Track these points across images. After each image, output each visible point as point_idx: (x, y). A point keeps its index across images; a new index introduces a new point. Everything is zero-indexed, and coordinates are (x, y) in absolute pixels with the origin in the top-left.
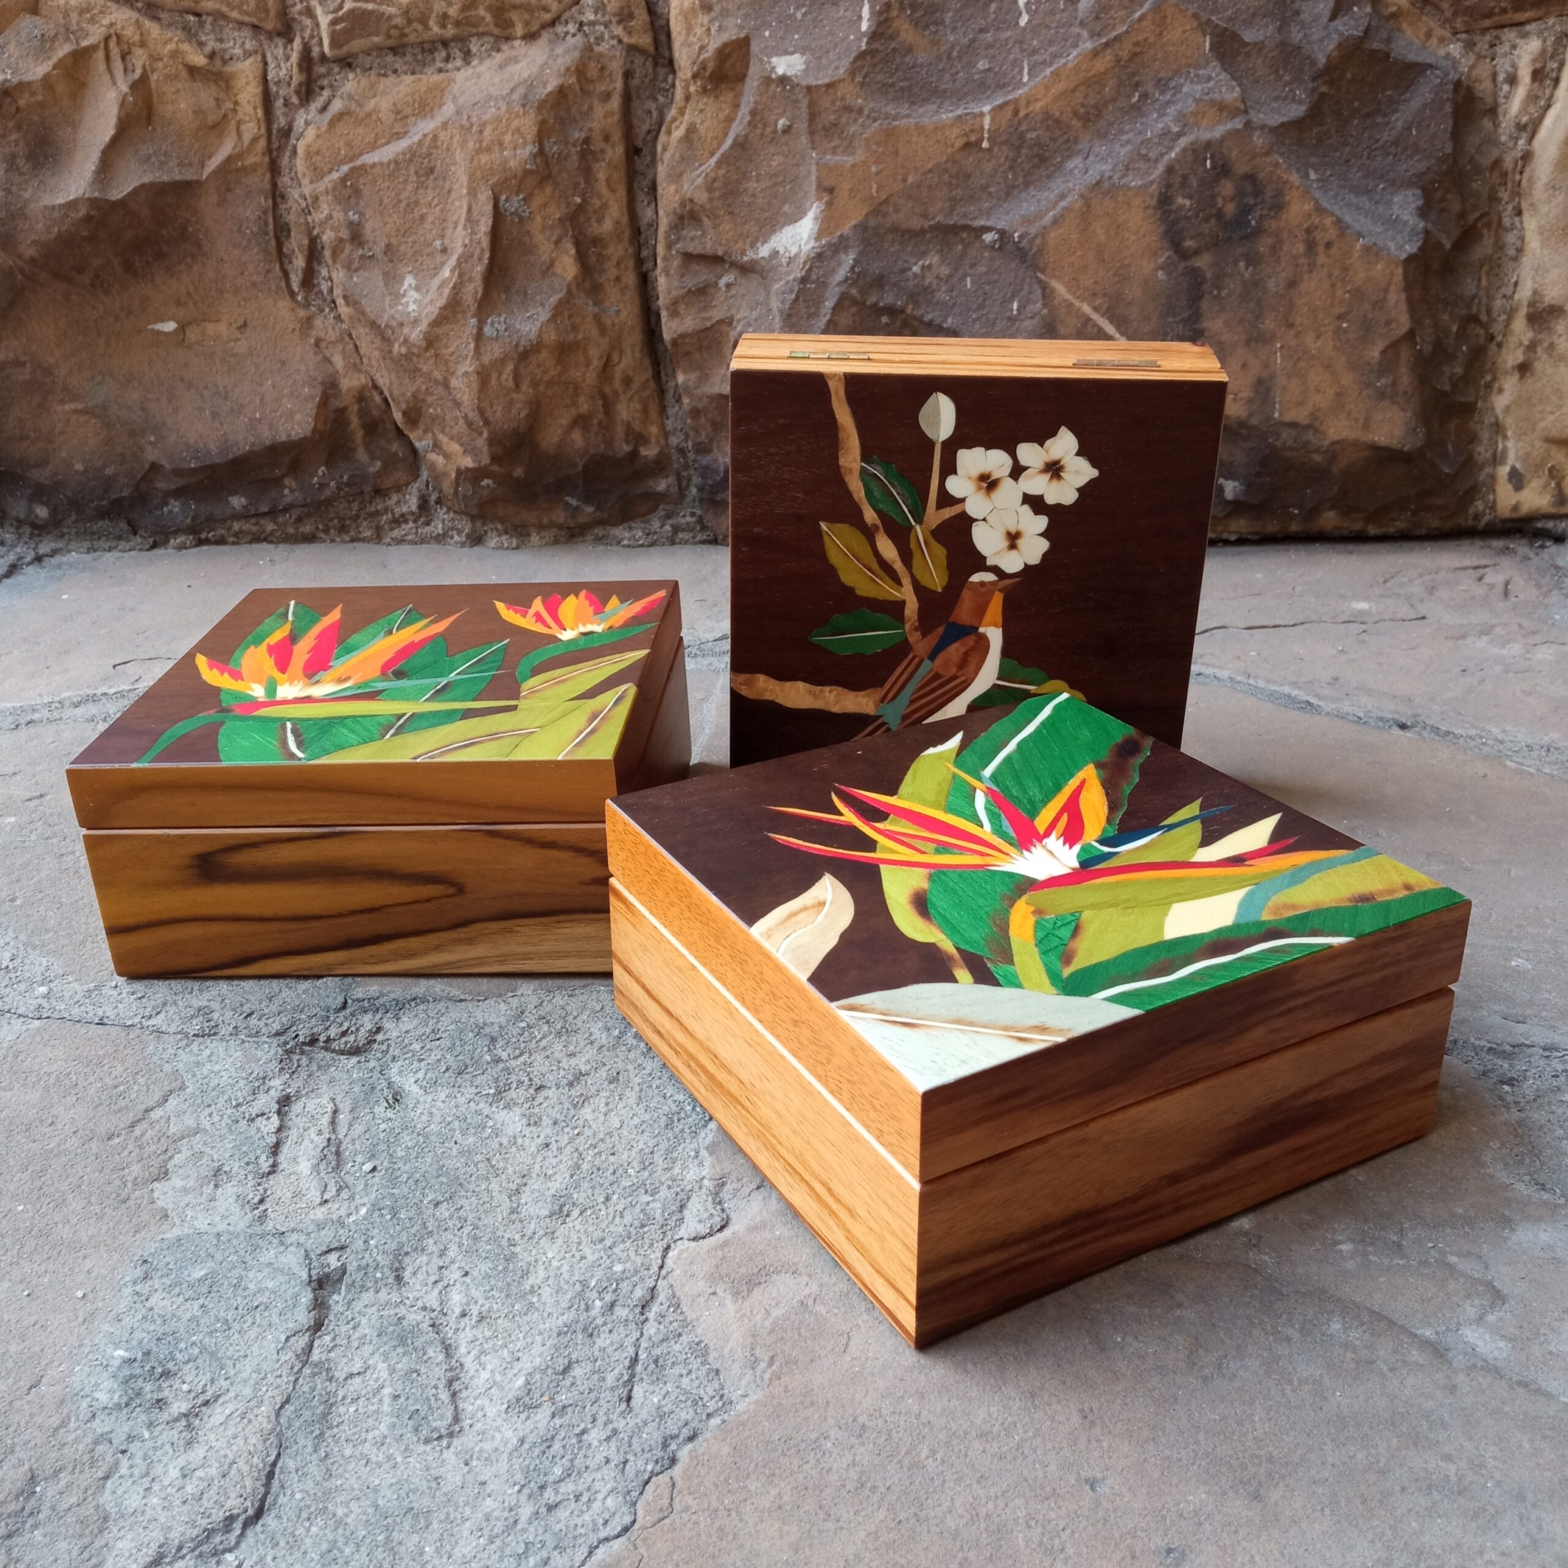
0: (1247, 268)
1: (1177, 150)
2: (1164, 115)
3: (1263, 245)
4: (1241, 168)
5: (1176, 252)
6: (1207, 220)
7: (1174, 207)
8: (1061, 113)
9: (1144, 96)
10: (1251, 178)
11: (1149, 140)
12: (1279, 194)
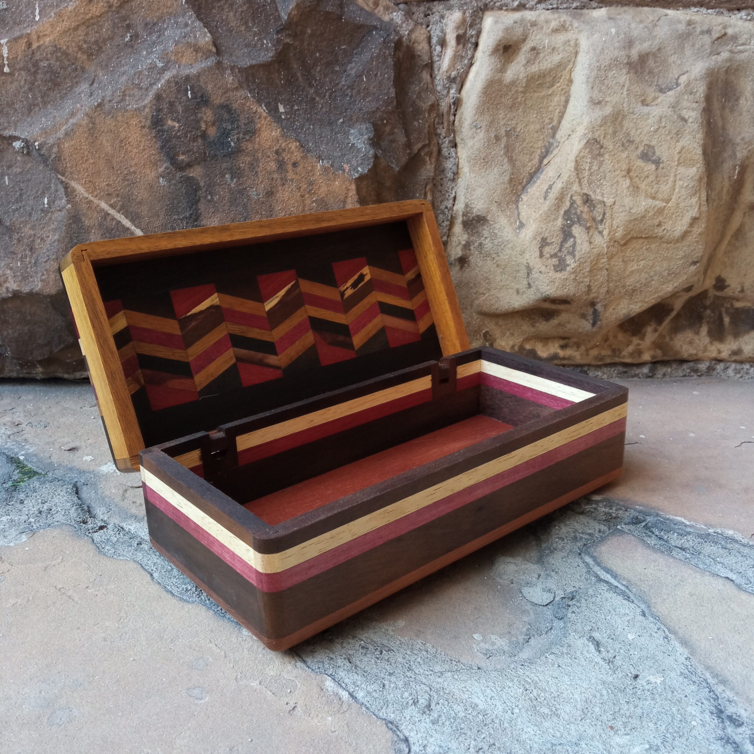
0: (232, 179)
1: (163, 81)
2: (152, 52)
3: (243, 161)
4: (218, 100)
5: (172, 164)
6: (195, 139)
7: (166, 127)
8: (68, 47)
9: (135, 36)
10: (226, 107)
11: (141, 72)
12: (251, 121)
